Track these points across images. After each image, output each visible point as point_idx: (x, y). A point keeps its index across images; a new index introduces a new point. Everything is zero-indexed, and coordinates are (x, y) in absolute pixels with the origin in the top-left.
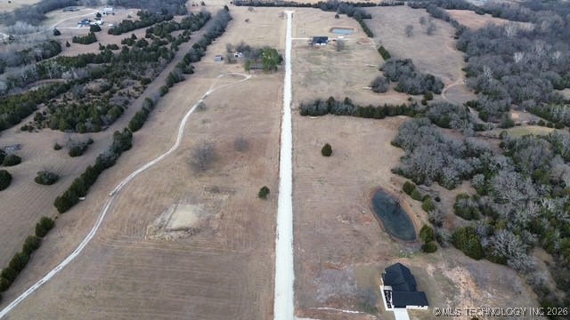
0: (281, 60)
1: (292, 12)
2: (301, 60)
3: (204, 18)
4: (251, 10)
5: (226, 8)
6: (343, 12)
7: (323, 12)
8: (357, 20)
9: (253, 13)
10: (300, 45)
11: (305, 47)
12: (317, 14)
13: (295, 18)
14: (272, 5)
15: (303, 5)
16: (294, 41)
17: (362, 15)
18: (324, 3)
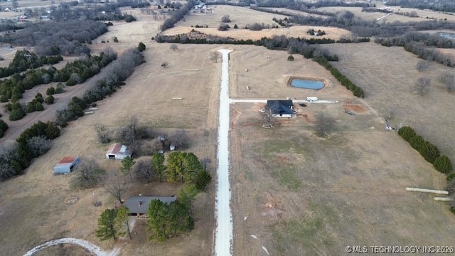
1: (229, 51)
4: (174, 48)
6: (297, 51)
7: (270, 52)
8: (320, 64)
9: (176, 54)
10: (245, 117)
11: (256, 124)
12: (262, 53)
13: (233, 60)
14: (203, 42)
15: (242, 42)
16: (233, 107)
17: (325, 56)
18: (269, 40)
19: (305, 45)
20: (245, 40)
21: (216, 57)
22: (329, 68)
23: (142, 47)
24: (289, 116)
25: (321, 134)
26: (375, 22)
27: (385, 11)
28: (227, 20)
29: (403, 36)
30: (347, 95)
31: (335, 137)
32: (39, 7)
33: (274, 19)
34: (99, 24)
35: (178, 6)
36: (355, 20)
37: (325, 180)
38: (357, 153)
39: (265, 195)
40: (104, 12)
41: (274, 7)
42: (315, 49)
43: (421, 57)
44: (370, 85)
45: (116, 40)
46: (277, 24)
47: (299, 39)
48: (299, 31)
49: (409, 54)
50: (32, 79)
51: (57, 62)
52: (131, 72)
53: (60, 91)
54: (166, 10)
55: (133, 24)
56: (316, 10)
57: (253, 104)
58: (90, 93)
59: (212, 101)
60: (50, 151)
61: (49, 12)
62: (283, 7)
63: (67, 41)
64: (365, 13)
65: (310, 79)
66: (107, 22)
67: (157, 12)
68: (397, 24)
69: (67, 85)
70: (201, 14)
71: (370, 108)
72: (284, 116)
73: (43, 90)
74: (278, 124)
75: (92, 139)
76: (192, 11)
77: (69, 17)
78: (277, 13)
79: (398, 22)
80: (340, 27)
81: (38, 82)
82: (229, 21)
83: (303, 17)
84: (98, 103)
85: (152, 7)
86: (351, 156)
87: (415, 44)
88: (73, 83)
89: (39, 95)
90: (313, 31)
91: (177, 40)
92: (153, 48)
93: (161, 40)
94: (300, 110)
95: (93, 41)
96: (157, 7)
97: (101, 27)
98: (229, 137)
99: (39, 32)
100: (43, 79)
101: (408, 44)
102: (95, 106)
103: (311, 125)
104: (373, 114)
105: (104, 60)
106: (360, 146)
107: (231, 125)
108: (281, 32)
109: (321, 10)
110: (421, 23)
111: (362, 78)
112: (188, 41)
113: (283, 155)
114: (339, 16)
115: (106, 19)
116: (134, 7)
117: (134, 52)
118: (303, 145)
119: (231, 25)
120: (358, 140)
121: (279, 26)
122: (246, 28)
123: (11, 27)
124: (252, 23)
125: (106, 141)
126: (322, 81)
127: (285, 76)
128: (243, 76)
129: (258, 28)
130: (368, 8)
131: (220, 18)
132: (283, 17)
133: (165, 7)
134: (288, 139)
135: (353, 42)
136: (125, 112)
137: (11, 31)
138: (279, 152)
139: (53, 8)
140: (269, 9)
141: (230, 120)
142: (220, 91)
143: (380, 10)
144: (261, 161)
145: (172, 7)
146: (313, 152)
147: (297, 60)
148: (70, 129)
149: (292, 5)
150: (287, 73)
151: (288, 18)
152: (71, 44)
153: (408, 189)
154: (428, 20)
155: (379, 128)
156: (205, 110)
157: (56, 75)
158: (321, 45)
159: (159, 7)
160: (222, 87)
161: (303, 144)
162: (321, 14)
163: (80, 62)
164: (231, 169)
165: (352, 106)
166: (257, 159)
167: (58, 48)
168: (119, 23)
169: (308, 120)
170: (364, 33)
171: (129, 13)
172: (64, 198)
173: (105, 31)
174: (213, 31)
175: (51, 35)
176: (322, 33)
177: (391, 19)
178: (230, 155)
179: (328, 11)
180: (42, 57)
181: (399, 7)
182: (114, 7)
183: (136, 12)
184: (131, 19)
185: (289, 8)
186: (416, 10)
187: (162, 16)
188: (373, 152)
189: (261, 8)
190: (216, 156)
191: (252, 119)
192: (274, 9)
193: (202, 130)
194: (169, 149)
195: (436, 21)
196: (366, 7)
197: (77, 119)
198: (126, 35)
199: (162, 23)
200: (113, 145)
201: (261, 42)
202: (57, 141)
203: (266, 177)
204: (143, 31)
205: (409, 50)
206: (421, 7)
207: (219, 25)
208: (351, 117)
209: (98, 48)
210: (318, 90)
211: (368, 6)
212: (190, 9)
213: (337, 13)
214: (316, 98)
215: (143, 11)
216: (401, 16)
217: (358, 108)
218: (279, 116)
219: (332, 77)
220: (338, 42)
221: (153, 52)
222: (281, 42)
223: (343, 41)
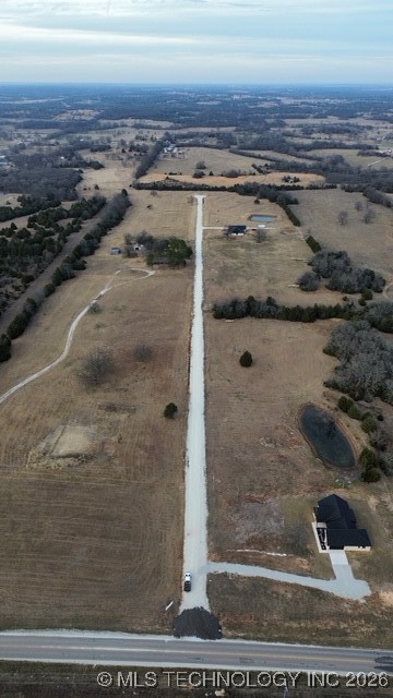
0: (190, 253)
2: (215, 253)
3: (98, 204)
4: (154, 194)
5: (124, 191)
6: (265, 197)
7: (241, 197)
9: (157, 199)
10: (213, 235)
11: (220, 238)
12: (233, 198)
13: (207, 203)
14: (179, 188)
15: (216, 189)
16: (205, 231)
17: (287, 199)
18: (241, 187)
21: (192, 201)
22: (286, 208)
24: (242, 234)
27: (382, 155)
28: (201, 166)
30: (289, 224)
31: (267, 244)
33: (253, 166)
34: (69, 171)
35: (145, 149)
37: (252, 257)
38: (276, 248)
40: (62, 158)
41: (258, 149)
42: (281, 194)
45: (97, 187)
46: (255, 171)
47: (269, 186)
48: (275, 179)
51: (59, 205)
53: (81, 222)
54: (132, 154)
55: (104, 171)
59: (191, 228)
63: (56, 188)
64: (359, 157)
66: (77, 169)
67: (124, 157)
70: (173, 159)
71: (299, 231)
72: (239, 234)
74: (234, 238)
76: (161, 155)
78: (259, 157)
82: (204, 168)
85: (115, 151)
86: (272, 250)
90: (289, 178)
91: (155, 187)
92: (134, 194)
93: (139, 187)
94: (250, 232)
95: (76, 189)
96: (120, 150)
98: (202, 242)
101: (369, 190)
102: (111, 230)
104: (299, 234)
107: (204, 239)
108: (260, 179)
109: (310, 154)
112: (165, 188)
113: (233, 249)
115: (72, 167)
116: (93, 151)
117: (120, 197)
119: (206, 172)
121: (257, 172)
122: (222, 175)
127: (248, 214)
128: (214, 214)
129: (234, 175)
130: (367, 151)
131: (194, 164)
132: (263, 163)
133: (130, 151)
134: (238, 244)
135: (319, 188)
138: (231, 248)
140: (252, 152)
142: (196, 222)
143: (377, 154)
145: (138, 151)
147: (262, 203)
150: (250, 212)
151: (269, 163)
152: (61, 191)
156: (186, 232)
162: (311, 158)
165: (287, 230)
166: (218, 251)
167: (51, 196)
168: (88, 170)
170: (337, 179)
171: (92, 159)
173: (81, 179)
174: (187, 179)
176: (297, 180)
177: (381, 165)
183: (99, 157)
184: (99, 166)
187: (131, 162)
188: (285, 248)
191: (217, 236)
192: (257, 153)
197: (104, 236)
199: (133, 170)
201: (234, 189)
204: (117, 179)
207: (193, 172)
208: (283, 235)
209: (85, 194)
212: (158, 153)
213: (327, 157)
217: (291, 231)
218: (235, 234)
219: (284, 215)
220: (306, 188)
221: (136, 197)
223: (313, 187)
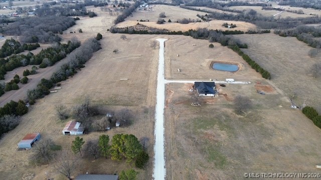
1: (164, 40)
6: (215, 40)
8: (234, 50)
9: (124, 42)
10: (177, 95)
11: (186, 102)
12: (189, 42)
13: (168, 47)
14: (145, 32)
15: (174, 33)
16: (168, 87)
17: (237, 44)
18: (194, 31)
19: (222, 35)
20: (176, 31)
21: (155, 45)
22: (241, 54)
23: (100, 37)
24: (212, 95)
25: (239, 112)
26: (272, 17)
27: (279, 9)
28: (163, 16)
29: (295, 28)
30: (257, 77)
31: (252, 115)
32: (28, 6)
33: (198, 15)
34: (69, 19)
35: (128, 5)
36: (258, 16)
37: (246, 157)
38: (271, 130)
39: (196, 173)
40: (74, 10)
41: (197, 6)
42: (229, 39)
43: (310, 46)
44: (274, 68)
45: (81, 31)
46: (200, 19)
48: (216, 25)
49: (301, 43)
50: (13, 63)
51: (35, 48)
52: (90, 58)
53: (33, 73)
54: (119, 8)
55: (95, 19)
56: (227, 8)
57: (183, 84)
58: (56, 75)
59: (151, 81)
60: (18, 127)
61: (34, 10)
62: (203, 6)
63: (44, 32)
64: (264, 10)
65: (227, 63)
66: (75, 17)
67: (113, 9)
68: (288, 19)
69: (40, 67)
70: (144, 11)
71: (277, 88)
72: (208, 95)
73: (20, 72)
74: (204, 103)
75: (53, 115)
76: (138, 9)
77: (49, 13)
78: (199, 10)
79: (289, 17)
80: (247, 21)
81: (18, 65)
82: (165, 17)
83: (219, 14)
84: (62, 83)
85: (109, 6)
86: (266, 133)
87: (305, 35)
88: (45, 66)
89: (17, 76)
90: (227, 24)
91: (126, 31)
92: (108, 38)
93: (114, 31)
94: (220, 90)
95: (64, 32)
96: (113, 6)
97: (70, 21)
98: (164, 114)
99: (24, 25)
100: (22, 63)
101: (299, 35)
102: (59, 85)
103: (231, 103)
104: (280, 94)
105: (70, 47)
106: (272, 123)
108: (203, 25)
109: (232, 8)
110: (307, 18)
111: (267, 62)
112: (134, 32)
113: (209, 132)
114: (245, 13)
115: (75, 15)
116: (96, 6)
117: (93, 41)
118: (225, 123)
119: (166, 20)
120: (270, 117)
121: (202, 20)
122: (177, 22)
123: (5, 21)
124: (181, 18)
125: (64, 117)
126: (236, 64)
127: (208, 60)
128: (175, 60)
129: (186, 22)
130: (267, 7)
131: (158, 14)
132: (204, 14)
133: (119, 6)
134: (212, 116)
135: (257, 33)
136: (82, 91)
137: (5, 24)
138: (205, 129)
139: (38, 7)
140: (194, 7)
141: (165, 98)
142: (157, 73)
143: (275, 9)
144: (191, 137)
145: (124, 6)
146: (233, 129)
147: (216, 47)
148: (37, 106)
149: (211, 5)
150: (209, 58)
151: (208, 14)
152: (46, 34)
153: (318, 167)
154: (312, 16)
155: (286, 106)
156: (145, 90)
157: (32, 59)
158: (234, 35)
159: (114, 6)
160: (159, 69)
161: (225, 121)
162: (232, 11)
163: (52, 49)
164: (166, 146)
165: (262, 87)
166: (188, 136)
167: (37, 38)
168: (85, 18)
169: (228, 99)
170: (266, 26)
171: (92, 11)
172: (23, 174)
173: (73, 24)
174: (153, 24)
175: (32, 27)
176: (234, 26)
177: (285, 15)
178: (165, 131)
179: (237, 9)
180: (24, 45)
181: (289, 7)
182: (81, 6)
183: (97, 10)
184: (93, 15)
185: (208, 7)
186: (301, 8)
187: (116, 13)
188: (284, 130)
189: (188, 6)
190: (153, 132)
191: (183, 98)
192: (198, 8)
193: (142, 107)
194: (115, 126)
195: (318, 17)
196: (265, 6)
197: (43, 97)
198: (89, 27)
199: (115, 18)
200: (69, 122)
201: (189, 33)
202: (25, 118)
203: (195, 153)
204: (101, 24)
205: (301, 40)
206: (305, 7)
207: (157, 19)
208: (262, 97)
209: (67, 37)
210: (233, 72)
211: (266, 5)
212: (136, 8)
213: (244, 11)
214: (233, 80)
215: (102, 9)
216: (291, 13)
217: (267, 89)
218: (204, 95)
219: (244, 61)
220: (246, 33)
221: (108, 40)
222: (204, 33)
223: (250, 32)
